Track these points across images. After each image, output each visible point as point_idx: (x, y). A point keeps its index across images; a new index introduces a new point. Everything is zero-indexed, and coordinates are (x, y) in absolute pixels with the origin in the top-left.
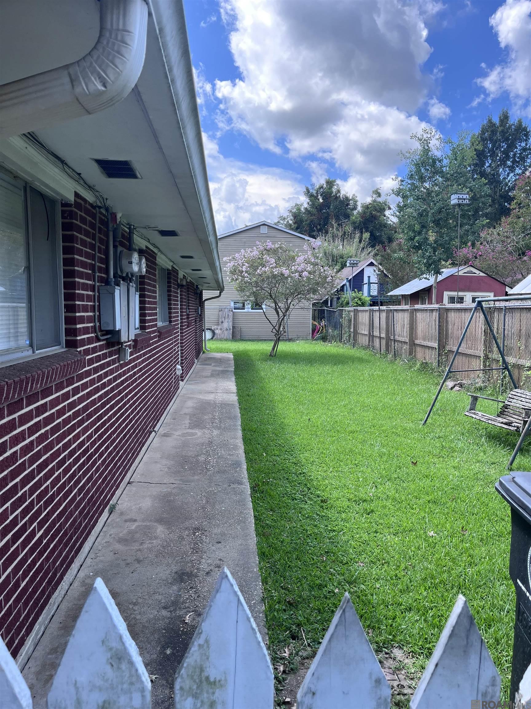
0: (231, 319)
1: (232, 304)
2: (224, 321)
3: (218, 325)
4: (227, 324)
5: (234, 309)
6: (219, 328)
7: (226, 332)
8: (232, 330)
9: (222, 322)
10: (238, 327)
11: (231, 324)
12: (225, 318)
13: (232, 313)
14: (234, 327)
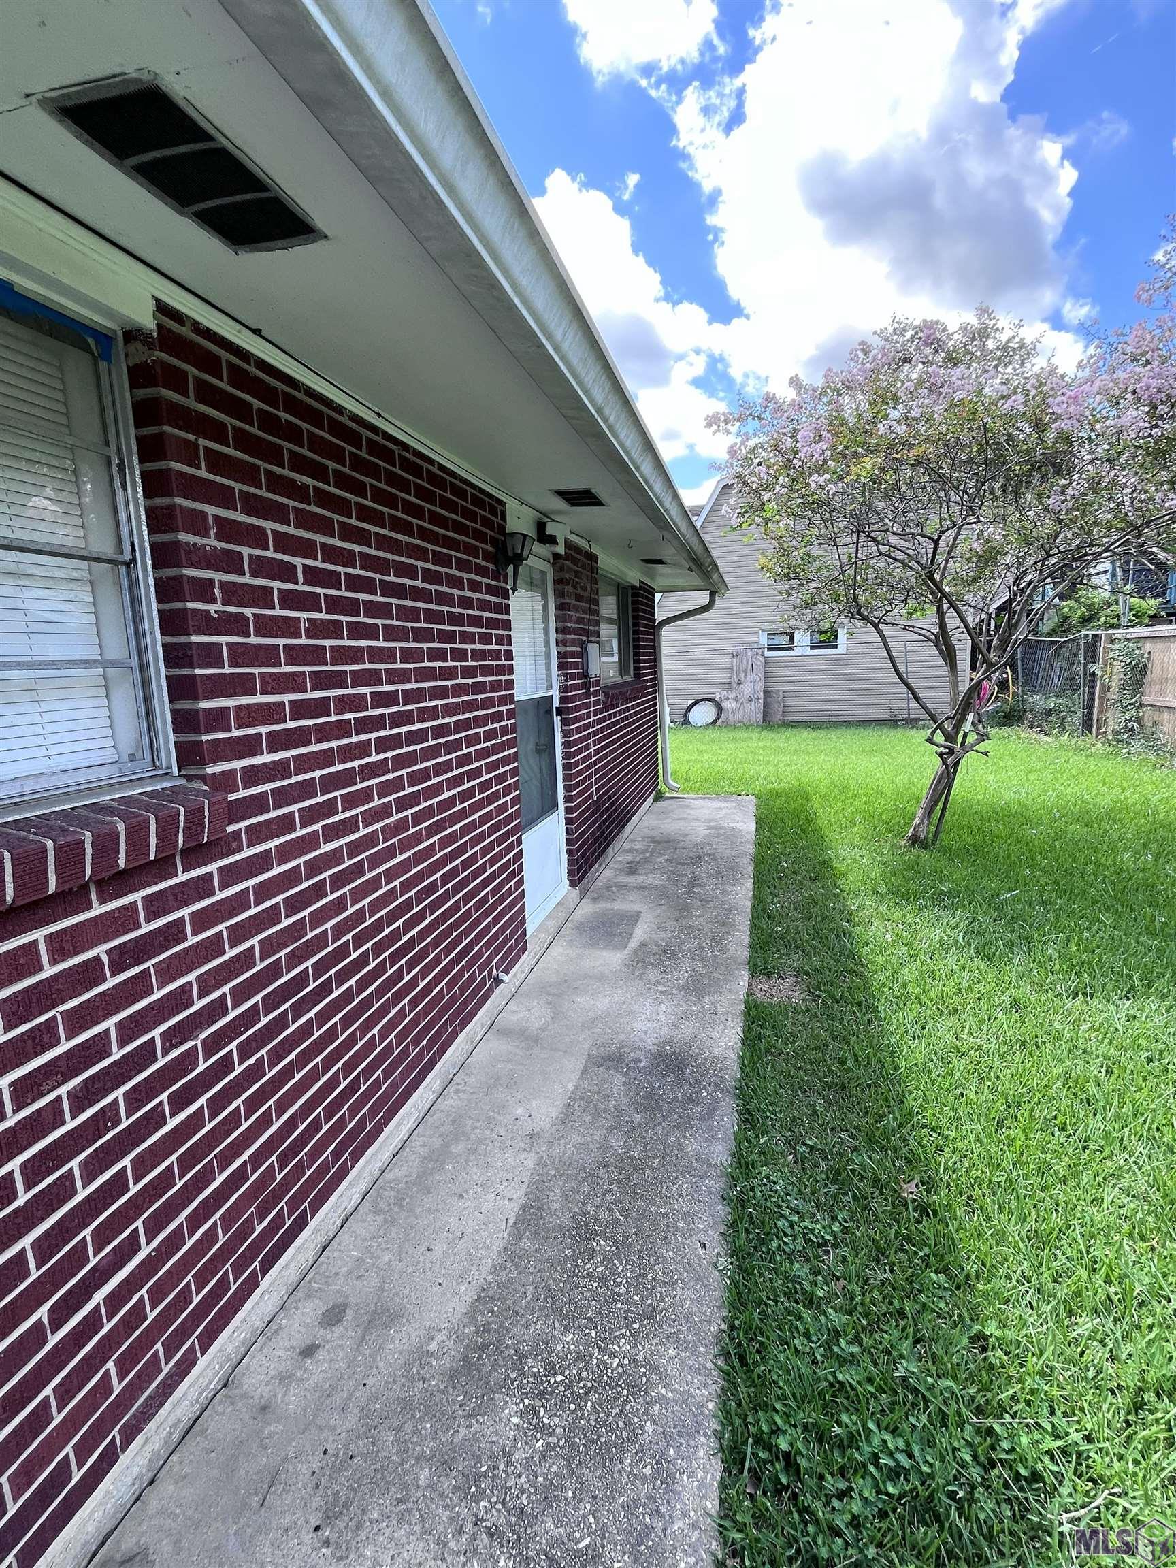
0: (761, 675)
1: (764, 640)
2: (743, 679)
3: (730, 688)
4: (752, 687)
5: (769, 650)
6: (732, 696)
7: (747, 706)
8: (761, 701)
9: (739, 683)
10: (777, 692)
11: (760, 685)
12: (745, 672)
13: (762, 659)
14: (769, 692)
